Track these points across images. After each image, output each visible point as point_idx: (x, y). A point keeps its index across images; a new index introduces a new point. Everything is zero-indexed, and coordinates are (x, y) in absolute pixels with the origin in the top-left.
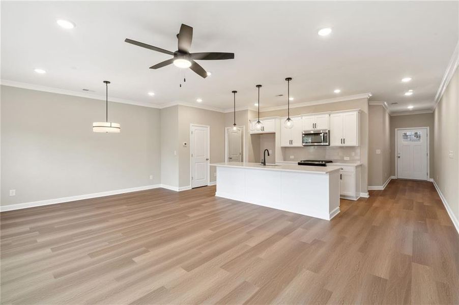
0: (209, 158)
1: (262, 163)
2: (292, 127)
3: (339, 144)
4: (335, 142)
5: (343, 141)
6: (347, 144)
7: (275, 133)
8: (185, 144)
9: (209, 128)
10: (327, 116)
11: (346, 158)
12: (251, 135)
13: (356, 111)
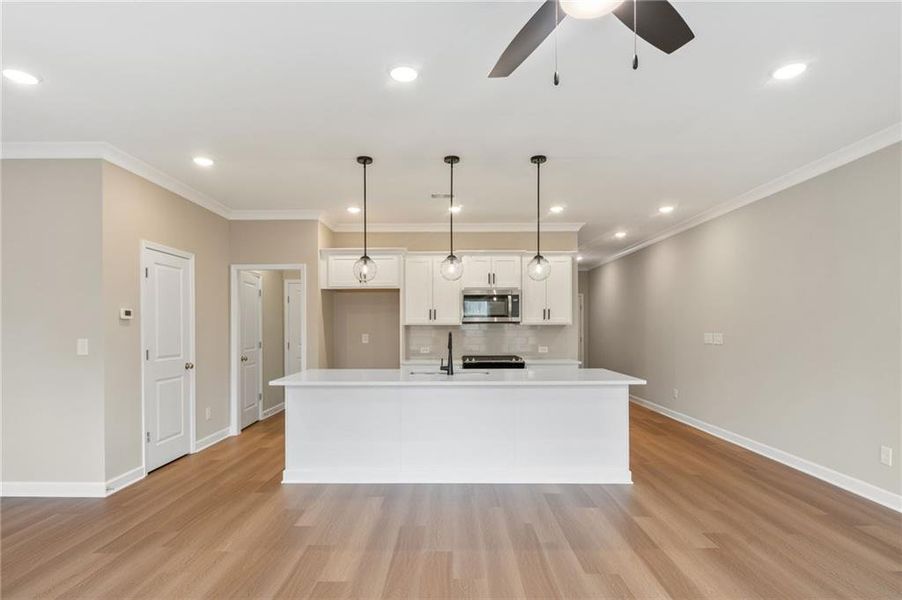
0: (192, 360)
1: (442, 368)
2: (546, 278)
3: (538, 320)
4: (530, 315)
5: (547, 314)
6: (555, 320)
7: (398, 290)
8: (128, 313)
9: (192, 260)
10: (517, 259)
11: (543, 350)
12: (323, 291)
13: (570, 254)
